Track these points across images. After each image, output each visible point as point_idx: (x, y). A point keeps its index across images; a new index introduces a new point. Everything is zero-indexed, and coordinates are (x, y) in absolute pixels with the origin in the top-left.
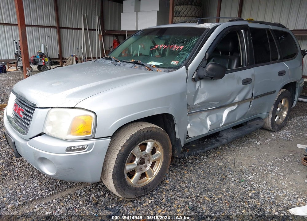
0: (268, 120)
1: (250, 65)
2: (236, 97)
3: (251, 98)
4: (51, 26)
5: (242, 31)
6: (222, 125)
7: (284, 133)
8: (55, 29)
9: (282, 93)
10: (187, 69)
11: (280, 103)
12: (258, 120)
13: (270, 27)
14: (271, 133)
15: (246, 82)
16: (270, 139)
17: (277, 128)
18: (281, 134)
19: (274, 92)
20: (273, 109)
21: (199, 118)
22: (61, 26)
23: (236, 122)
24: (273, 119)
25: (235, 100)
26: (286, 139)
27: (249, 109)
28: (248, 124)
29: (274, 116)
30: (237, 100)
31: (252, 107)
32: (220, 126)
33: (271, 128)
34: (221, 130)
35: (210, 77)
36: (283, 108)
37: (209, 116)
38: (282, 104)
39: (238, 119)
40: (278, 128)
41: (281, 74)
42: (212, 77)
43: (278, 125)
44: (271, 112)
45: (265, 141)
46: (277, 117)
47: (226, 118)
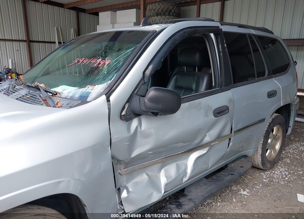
0: (256, 157)
1: (226, 85)
2: (205, 136)
3: (229, 135)
4: (20, 39)
5: (212, 35)
6: (187, 179)
7: (279, 172)
8: (25, 43)
9: (273, 120)
10: (108, 100)
11: (271, 133)
12: (243, 159)
13: (253, 32)
14: (262, 174)
15: (220, 112)
16: (261, 185)
17: (269, 166)
18: (274, 173)
19: (263, 120)
20: (262, 142)
21: (147, 174)
22: (31, 40)
23: (209, 170)
24: (263, 155)
25: (205, 139)
26: (282, 183)
27: (228, 149)
28: (229, 167)
29: (264, 150)
30: (207, 139)
31: (232, 145)
32: (183, 182)
33: (261, 167)
34: (186, 186)
35: (153, 113)
36: (275, 138)
37: (165, 168)
38: (274, 133)
39: (211, 164)
40: (271, 166)
41: (271, 95)
42: (157, 111)
43: (270, 162)
44: (260, 146)
45: (254, 189)
46: (269, 151)
47: (192, 167)
